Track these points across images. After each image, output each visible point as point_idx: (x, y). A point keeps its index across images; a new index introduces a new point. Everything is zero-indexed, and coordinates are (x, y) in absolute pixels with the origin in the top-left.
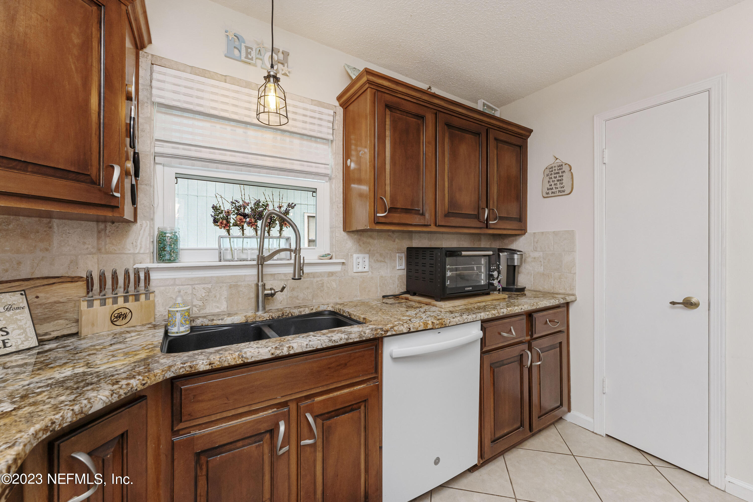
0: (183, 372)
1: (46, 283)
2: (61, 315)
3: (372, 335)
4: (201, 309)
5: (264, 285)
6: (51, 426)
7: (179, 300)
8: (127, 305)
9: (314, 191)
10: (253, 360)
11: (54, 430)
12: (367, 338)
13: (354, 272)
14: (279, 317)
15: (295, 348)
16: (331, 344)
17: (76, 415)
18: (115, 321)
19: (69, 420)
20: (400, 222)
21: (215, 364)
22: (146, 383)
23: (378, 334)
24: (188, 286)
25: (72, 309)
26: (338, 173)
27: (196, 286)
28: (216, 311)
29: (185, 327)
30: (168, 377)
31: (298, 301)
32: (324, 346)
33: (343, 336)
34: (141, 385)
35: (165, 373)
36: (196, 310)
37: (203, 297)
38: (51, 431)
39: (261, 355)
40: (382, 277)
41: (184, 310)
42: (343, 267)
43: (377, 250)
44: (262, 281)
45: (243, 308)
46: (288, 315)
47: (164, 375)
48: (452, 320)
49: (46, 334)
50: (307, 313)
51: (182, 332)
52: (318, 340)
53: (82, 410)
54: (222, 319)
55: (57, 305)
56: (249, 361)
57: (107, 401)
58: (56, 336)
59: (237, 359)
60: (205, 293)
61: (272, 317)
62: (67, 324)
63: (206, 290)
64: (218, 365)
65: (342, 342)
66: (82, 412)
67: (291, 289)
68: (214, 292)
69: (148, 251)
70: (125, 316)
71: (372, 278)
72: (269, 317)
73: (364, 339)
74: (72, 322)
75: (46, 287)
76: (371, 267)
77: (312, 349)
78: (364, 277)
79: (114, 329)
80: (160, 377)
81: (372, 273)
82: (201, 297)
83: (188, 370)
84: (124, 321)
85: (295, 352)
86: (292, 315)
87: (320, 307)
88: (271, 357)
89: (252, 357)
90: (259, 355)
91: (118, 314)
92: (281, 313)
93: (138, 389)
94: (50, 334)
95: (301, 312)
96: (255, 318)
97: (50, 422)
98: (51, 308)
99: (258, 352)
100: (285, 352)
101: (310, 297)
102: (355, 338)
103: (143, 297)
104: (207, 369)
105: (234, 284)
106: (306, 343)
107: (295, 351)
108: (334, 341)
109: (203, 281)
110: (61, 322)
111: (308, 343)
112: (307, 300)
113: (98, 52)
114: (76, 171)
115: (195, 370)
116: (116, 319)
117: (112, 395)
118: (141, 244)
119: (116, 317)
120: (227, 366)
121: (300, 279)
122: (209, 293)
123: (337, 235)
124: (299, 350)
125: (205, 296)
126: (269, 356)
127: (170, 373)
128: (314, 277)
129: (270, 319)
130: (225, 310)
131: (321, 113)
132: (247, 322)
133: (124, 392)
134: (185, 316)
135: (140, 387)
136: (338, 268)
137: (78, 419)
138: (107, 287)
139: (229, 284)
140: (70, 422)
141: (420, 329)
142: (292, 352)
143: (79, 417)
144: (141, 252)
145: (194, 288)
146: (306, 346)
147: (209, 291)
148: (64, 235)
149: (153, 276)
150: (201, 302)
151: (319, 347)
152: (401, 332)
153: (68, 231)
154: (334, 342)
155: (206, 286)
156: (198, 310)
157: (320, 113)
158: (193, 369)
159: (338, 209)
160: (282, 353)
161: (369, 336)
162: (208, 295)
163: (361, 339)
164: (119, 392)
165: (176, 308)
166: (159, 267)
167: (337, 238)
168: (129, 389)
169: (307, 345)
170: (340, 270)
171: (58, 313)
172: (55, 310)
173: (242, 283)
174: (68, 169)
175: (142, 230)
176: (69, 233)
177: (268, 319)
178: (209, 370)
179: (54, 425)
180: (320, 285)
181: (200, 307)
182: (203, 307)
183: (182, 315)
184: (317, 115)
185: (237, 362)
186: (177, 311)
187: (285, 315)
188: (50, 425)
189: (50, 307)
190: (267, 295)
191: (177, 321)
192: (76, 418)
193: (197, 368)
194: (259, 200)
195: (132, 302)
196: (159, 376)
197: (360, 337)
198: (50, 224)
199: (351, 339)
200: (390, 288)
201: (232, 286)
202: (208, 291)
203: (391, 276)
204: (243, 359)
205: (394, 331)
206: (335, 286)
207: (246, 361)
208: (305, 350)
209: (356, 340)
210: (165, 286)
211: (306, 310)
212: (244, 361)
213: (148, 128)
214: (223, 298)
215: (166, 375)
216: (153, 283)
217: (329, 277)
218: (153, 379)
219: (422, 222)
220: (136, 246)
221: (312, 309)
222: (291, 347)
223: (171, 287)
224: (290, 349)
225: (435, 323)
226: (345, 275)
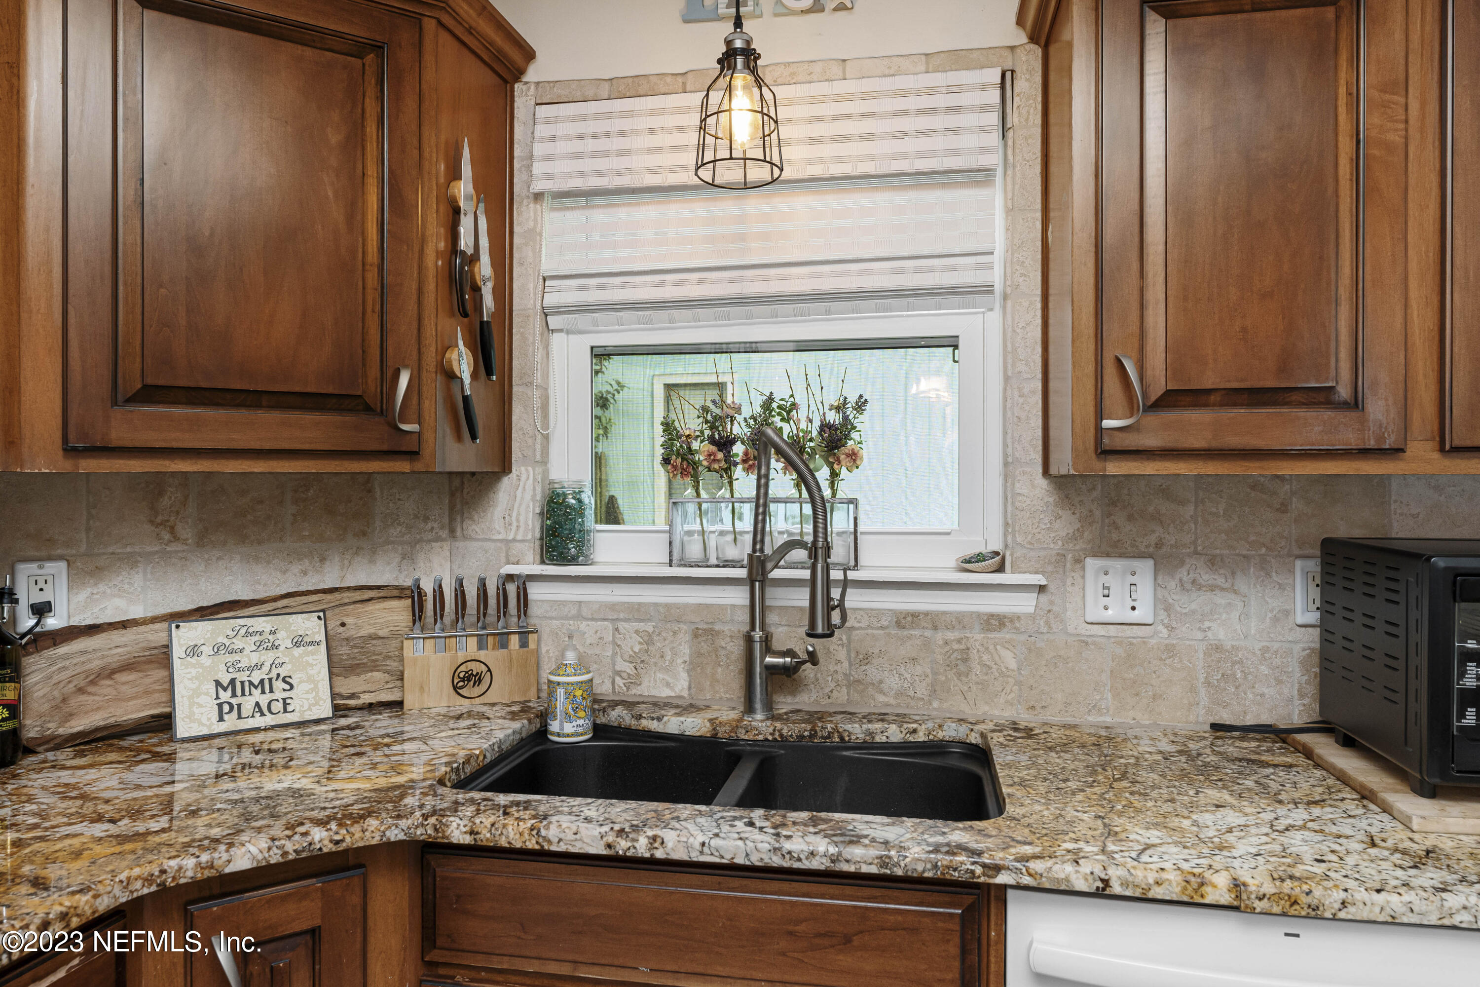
0: (422, 835)
1: (359, 598)
2: (379, 663)
3: (929, 866)
4: (632, 683)
5: (767, 640)
6: (158, 877)
7: (571, 658)
8: (482, 655)
9: (953, 343)
10: (562, 848)
11: (163, 884)
12: (909, 873)
13: (1089, 620)
14: (801, 737)
15: (670, 845)
16: (777, 861)
17: (202, 868)
18: (462, 688)
19: (190, 874)
20: (1215, 444)
21: (482, 836)
22: (342, 841)
23: (955, 870)
24: (606, 623)
25: (396, 653)
26: (1022, 275)
27: (622, 625)
28: (664, 693)
29: (574, 724)
30: (392, 839)
31: (881, 698)
32: (755, 860)
33: (822, 845)
34: (331, 841)
35: (387, 829)
36: (622, 685)
37: (635, 652)
38: (158, 885)
39: (580, 840)
40: (1218, 648)
41: (572, 684)
42: (1044, 598)
43: (1195, 542)
44: (762, 629)
45: (728, 696)
46: (829, 737)
47: (384, 832)
48: (1361, 895)
49: (353, 696)
50: (893, 739)
51: (568, 736)
52: (741, 839)
53: (212, 863)
54: (659, 719)
55: (374, 642)
56: (554, 848)
57: (260, 857)
58: (368, 702)
59: (527, 836)
60: (640, 643)
61: (781, 735)
62: (387, 682)
63: (641, 637)
64: (487, 840)
65: (815, 864)
66: (212, 867)
67: (861, 657)
68: (658, 644)
69: (529, 537)
70: (477, 679)
71: (1170, 650)
72: (771, 734)
73: (899, 872)
74: (395, 677)
75: (357, 605)
76: (1168, 609)
77: (717, 860)
78: (1131, 644)
79: (458, 703)
80: (374, 835)
81: (1171, 629)
82: (631, 653)
83: (430, 835)
84: (477, 690)
85: (669, 857)
86: (842, 739)
87: (945, 728)
88: (604, 852)
89: (560, 840)
90: (576, 840)
91: (467, 672)
92: (809, 727)
93: (325, 850)
94: (359, 698)
95: (871, 734)
96: (735, 729)
97: (158, 869)
98: (362, 648)
99: (574, 829)
100: (641, 847)
101: (922, 690)
102: (865, 862)
103: (514, 640)
104: (467, 842)
105: (705, 626)
106: (701, 838)
107: (668, 854)
108: (789, 853)
109: (637, 612)
110: (378, 675)
111: (707, 841)
112: (913, 698)
113: (378, 142)
114: (336, 392)
115: (443, 838)
116: (461, 684)
117: (269, 849)
118: (518, 520)
119: (463, 680)
120: (505, 848)
121: (831, 635)
122: (647, 644)
123: (1018, 491)
124: (680, 855)
125: (640, 651)
126: (598, 849)
127: (396, 832)
128: (935, 628)
129: (775, 740)
130: (685, 694)
131: (955, 89)
132: (715, 736)
133: (295, 848)
134: (575, 696)
135: (328, 847)
136: (1025, 603)
137: (205, 877)
138: (468, 611)
139: (693, 627)
140: (192, 878)
141: (1157, 892)
142: (659, 854)
143: (207, 873)
144: (519, 537)
145: (617, 629)
146: (700, 849)
147: (649, 642)
148: (391, 505)
149: (536, 592)
150: (631, 666)
151: (740, 860)
152: (1063, 887)
153: (397, 496)
154: (787, 857)
155: (641, 626)
156: (624, 684)
157: (951, 89)
158: (440, 835)
159: (1021, 400)
160: (632, 850)
161: (920, 868)
162: (647, 651)
163: (888, 872)
164: (284, 846)
165: (559, 675)
166: (544, 573)
167: (1020, 498)
168: (305, 844)
169: (703, 844)
170: (1031, 610)
171: (374, 658)
172: (368, 652)
173: (726, 628)
174: (323, 391)
175: (520, 488)
176: (399, 499)
177: (770, 738)
178: (469, 845)
179: (164, 877)
180: (955, 654)
181: (629, 678)
182: (634, 681)
183: (568, 694)
184: (941, 101)
185: (527, 843)
186: (559, 684)
187: (820, 734)
188: (157, 873)
189: (363, 645)
190: (771, 670)
191: (558, 706)
192: (202, 874)
193: (447, 834)
194: (771, 393)
195: (493, 649)
196: (373, 832)
197: (884, 865)
198: (370, 485)
199: (847, 861)
200: (1262, 695)
201: (700, 632)
202: (646, 638)
203: (1265, 650)
204: (541, 840)
205: (1030, 875)
206: (1013, 664)
207: (546, 848)
208: (696, 857)
209: (865, 869)
210: (562, 618)
211: (890, 732)
212: (542, 846)
213: (530, 254)
214: (679, 661)
215: (388, 833)
216: (535, 610)
217: (989, 630)
218: (358, 835)
219: (1350, 438)
220: (510, 524)
221: (915, 731)
222: (659, 841)
223: (571, 622)
224: (656, 845)
225: (1252, 888)
226: (1050, 628)
